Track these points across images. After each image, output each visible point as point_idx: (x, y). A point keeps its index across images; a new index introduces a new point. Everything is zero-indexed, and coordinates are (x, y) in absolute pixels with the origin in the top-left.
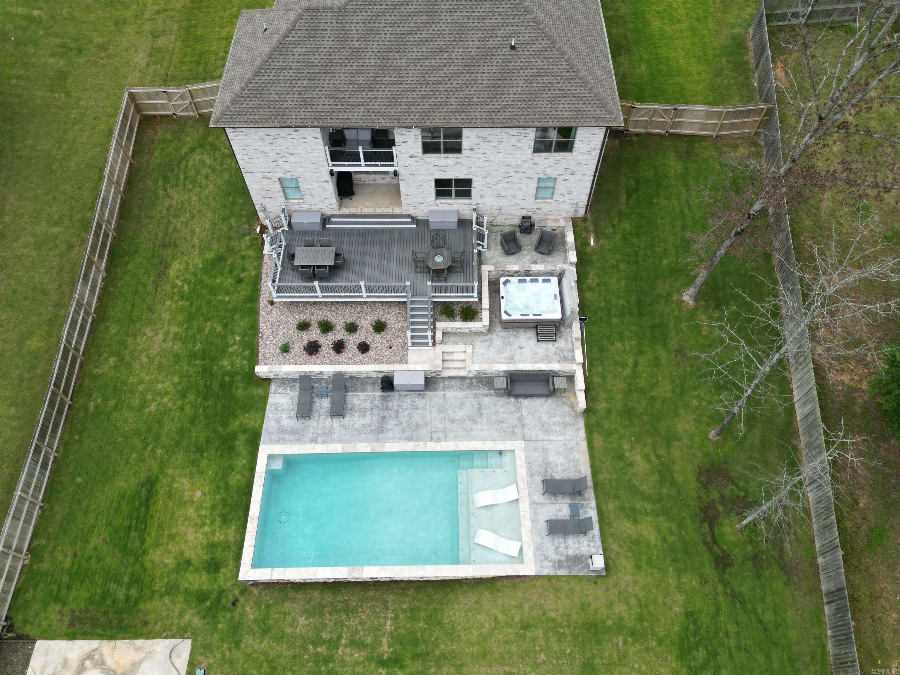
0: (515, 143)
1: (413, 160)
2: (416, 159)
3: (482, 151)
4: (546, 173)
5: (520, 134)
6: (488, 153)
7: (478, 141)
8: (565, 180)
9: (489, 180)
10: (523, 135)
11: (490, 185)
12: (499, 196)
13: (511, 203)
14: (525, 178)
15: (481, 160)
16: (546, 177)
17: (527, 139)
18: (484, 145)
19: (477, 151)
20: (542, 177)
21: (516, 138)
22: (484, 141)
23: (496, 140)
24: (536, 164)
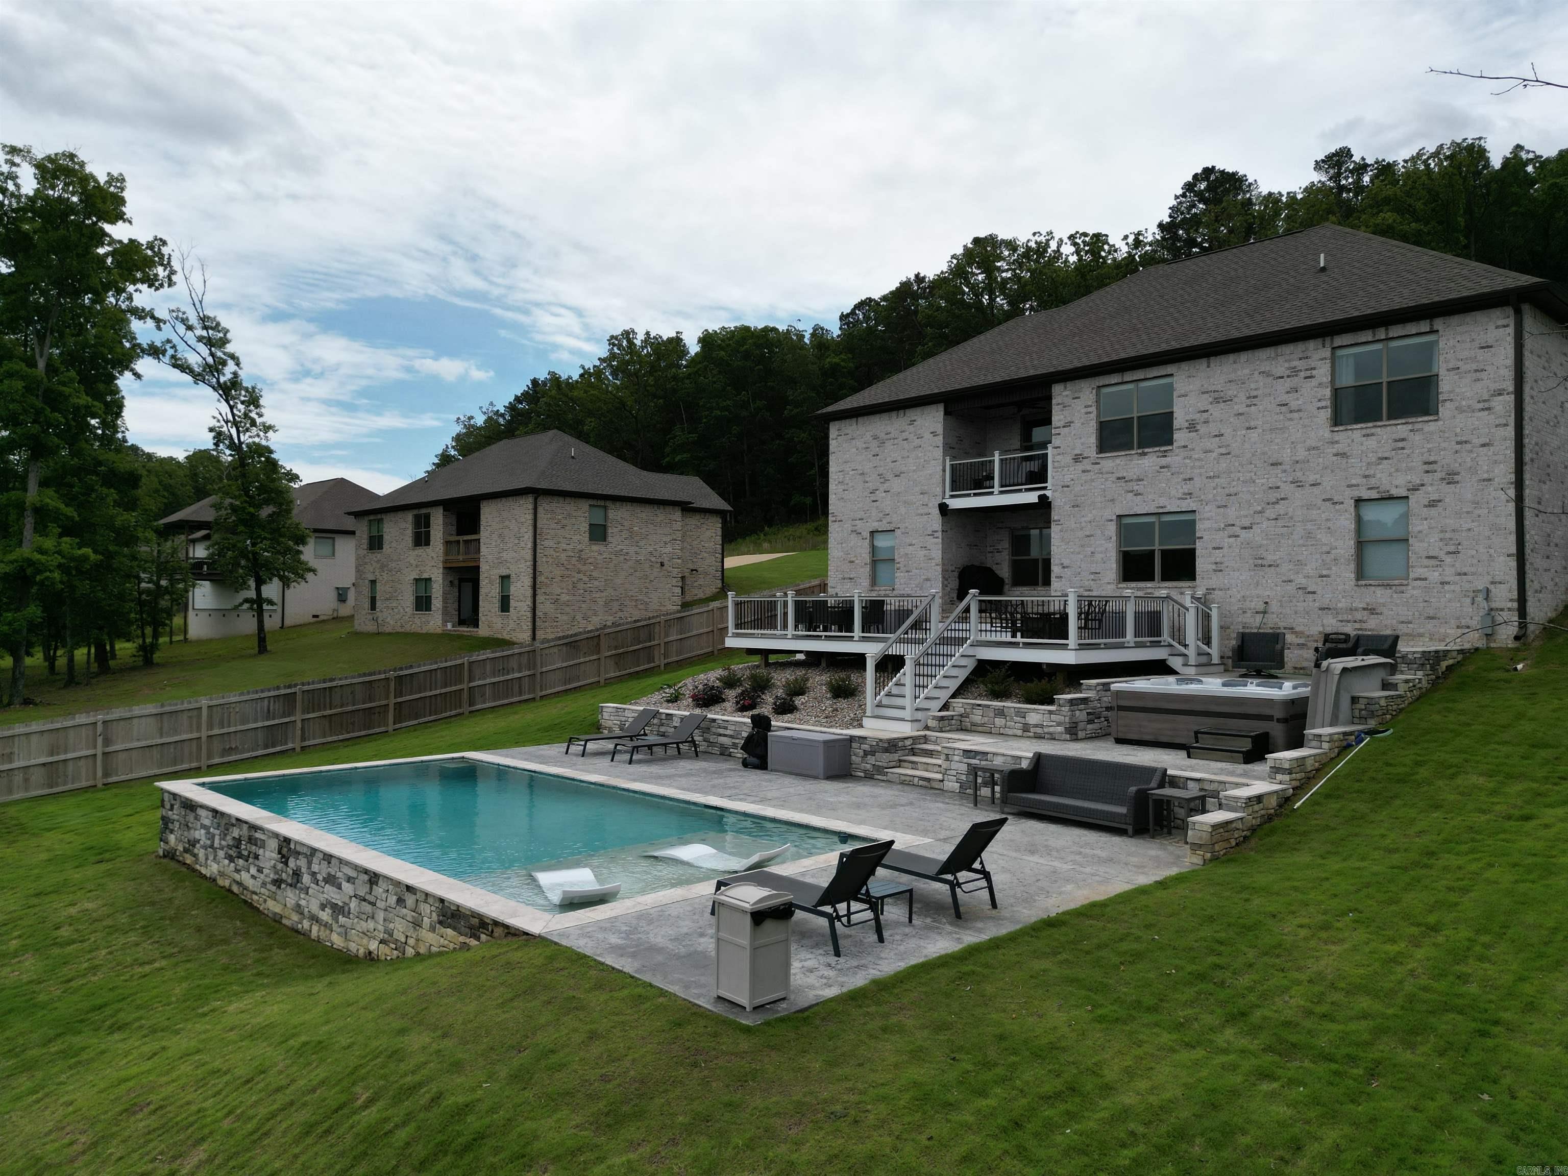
0: (1285, 398)
1: (1080, 467)
2: (1086, 464)
3: (1213, 428)
4: (1373, 482)
5: (1295, 372)
6: (1227, 431)
7: (1204, 402)
8: (1432, 504)
9: (1232, 513)
10: (1302, 374)
11: (1236, 530)
12: (1260, 565)
13: (1291, 588)
14: (1319, 502)
15: (1214, 455)
16: (1374, 495)
17: (1314, 382)
18: (1216, 411)
19: (1202, 429)
20: (1366, 495)
21: (1288, 383)
22: (1217, 400)
23: (1242, 397)
24: (1343, 455)
